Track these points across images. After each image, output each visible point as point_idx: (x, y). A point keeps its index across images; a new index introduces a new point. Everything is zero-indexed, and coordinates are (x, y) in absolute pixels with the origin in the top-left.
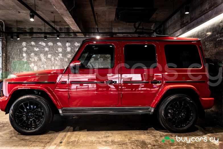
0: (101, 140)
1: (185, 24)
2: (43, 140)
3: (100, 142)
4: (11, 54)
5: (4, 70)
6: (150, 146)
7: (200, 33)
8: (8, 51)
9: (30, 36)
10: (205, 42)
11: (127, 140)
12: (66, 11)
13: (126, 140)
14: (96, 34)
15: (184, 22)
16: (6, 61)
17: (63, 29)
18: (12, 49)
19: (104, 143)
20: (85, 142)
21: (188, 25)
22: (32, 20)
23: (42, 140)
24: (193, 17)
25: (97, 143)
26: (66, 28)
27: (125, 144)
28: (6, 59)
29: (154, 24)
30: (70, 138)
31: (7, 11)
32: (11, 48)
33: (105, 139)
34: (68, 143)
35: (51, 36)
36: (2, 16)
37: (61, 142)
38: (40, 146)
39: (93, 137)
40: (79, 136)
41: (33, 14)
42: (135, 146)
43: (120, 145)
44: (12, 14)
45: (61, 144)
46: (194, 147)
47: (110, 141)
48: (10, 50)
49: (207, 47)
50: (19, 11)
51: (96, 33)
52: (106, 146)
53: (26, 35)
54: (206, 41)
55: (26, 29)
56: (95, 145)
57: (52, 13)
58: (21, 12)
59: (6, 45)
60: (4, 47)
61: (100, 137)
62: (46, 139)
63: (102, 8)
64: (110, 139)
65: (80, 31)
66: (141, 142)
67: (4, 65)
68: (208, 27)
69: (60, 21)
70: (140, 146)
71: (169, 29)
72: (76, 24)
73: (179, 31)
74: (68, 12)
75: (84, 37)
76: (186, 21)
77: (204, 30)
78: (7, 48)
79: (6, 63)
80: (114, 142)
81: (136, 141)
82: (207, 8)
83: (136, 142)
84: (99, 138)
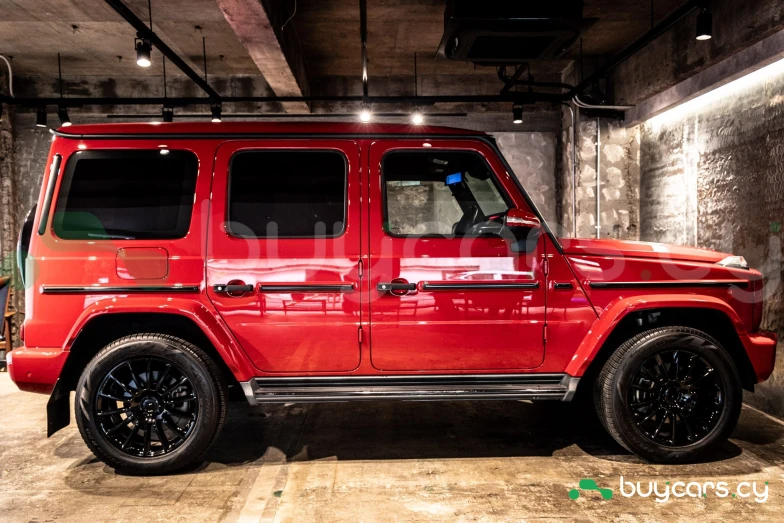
0: (411, 484)
1: (691, 67)
2: (214, 488)
3: (411, 489)
4: (33, 179)
5: (9, 243)
6: (583, 499)
7: (745, 101)
8: (22, 169)
9: (104, 112)
10: (763, 138)
11: (502, 483)
12: (266, 27)
13: (497, 482)
14: (358, 103)
15: (690, 61)
16: (16, 208)
17: (228, 85)
18: (35, 161)
19: (426, 494)
20: (361, 491)
21: (701, 74)
22: (144, 63)
23: (209, 488)
24: (722, 45)
25: (400, 493)
26: (239, 80)
27: (496, 495)
28: (15, 200)
29: (572, 62)
30: (304, 479)
31: (31, 23)
32: (32, 157)
33: (425, 482)
34: (302, 495)
35: (185, 111)
36: (9, 41)
37: (278, 494)
38: (211, 506)
39: (383, 475)
40: (331, 473)
41: (148, 42)
42: (531, 501)
43: (482, 497)
44: (47, 34)
45: (279, 499)
46: (731, 502)
47: (445, 485)
48: (29, 163)
49: (772, 153)
50: (76, 23)
51: (359, 98)
52: (436, 501)
53: (89, 110)
54: (769, 132)
55: (86, 87)
56: (396, 498)
57: (198, 27)
58: (82, 28)
59: (13, 145)
60: (6, 155)
61: (406, 474)
62: (223, 484)
63: (389, 10)
64: (442, 481)
65: (298, 92)
66: (549, 487)
67: (9, 224)
68: (778, 82)
69: (222, 56)
70: (548, 501)
71: (629, 83)
72: (288, 71)
73: (669, 91)
74: (271, 32)
75: (307, 112)
76: (696, 59)
77: (760, 92)
78: (18, 156)
79: (14, 216)
80: (459, 490)
81: (533, 485)
82: (773, 17)
83: (532, 488)
84: (403, 477)
